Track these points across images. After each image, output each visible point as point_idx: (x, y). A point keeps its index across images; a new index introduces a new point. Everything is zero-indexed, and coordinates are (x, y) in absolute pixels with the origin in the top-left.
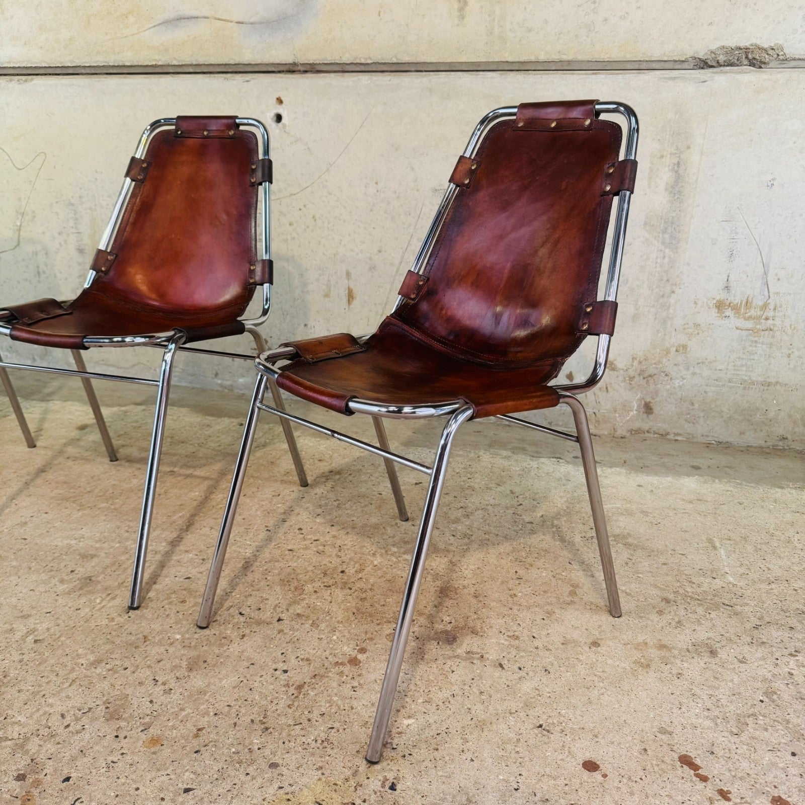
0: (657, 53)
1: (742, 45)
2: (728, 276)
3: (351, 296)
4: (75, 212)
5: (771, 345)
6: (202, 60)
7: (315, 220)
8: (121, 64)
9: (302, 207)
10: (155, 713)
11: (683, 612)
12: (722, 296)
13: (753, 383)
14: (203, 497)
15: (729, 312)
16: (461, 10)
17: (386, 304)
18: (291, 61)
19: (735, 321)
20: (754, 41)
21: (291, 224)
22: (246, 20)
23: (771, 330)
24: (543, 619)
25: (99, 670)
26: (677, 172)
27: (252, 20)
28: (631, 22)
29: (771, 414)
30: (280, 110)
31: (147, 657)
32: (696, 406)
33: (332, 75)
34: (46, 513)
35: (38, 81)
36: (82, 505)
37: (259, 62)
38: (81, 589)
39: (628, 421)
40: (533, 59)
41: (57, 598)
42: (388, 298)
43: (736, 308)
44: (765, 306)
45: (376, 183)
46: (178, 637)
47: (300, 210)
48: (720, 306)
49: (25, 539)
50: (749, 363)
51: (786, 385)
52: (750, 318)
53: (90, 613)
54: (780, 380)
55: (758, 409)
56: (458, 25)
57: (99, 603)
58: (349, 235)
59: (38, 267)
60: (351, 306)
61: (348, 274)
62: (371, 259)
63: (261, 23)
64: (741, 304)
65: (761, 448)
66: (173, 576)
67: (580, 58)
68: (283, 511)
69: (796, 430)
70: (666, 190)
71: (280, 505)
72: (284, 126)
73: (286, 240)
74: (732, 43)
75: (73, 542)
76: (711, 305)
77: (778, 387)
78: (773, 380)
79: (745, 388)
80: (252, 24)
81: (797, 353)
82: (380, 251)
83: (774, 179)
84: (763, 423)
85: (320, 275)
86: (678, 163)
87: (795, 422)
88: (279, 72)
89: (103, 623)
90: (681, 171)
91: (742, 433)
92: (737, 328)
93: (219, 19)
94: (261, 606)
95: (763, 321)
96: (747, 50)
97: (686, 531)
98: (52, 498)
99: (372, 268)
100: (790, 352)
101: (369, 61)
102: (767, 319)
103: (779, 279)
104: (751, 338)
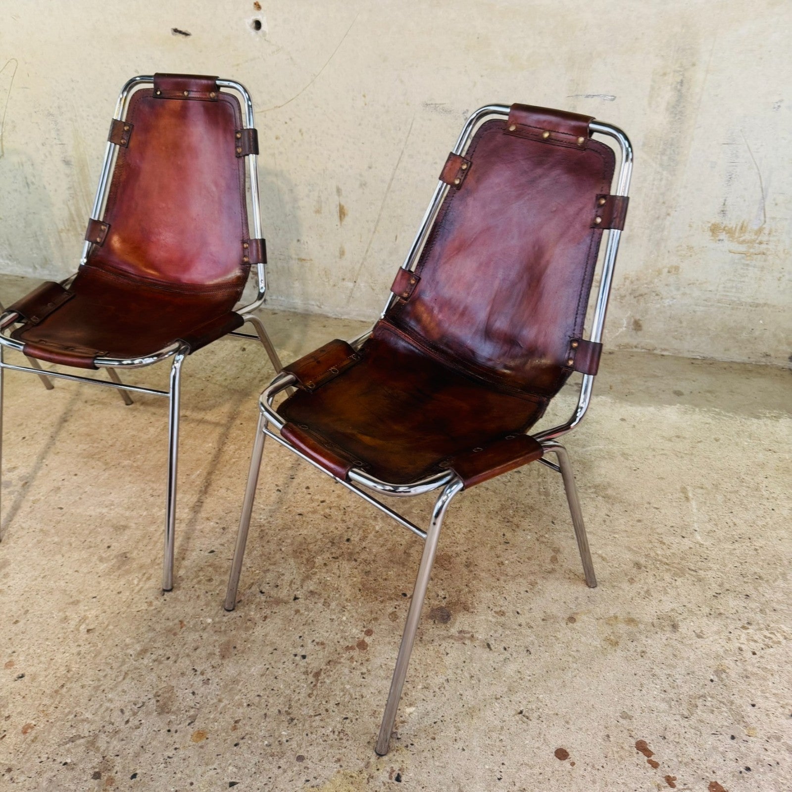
2: (725, 200)
3: (342, 213)
4: (56, 123)
5: (762, 269)
7: (302, 134)
9: (288, 121)
10: (198, 705)
11: (651, 580)
12: (717, 219)
13: (741, 304)
14: (217, 449)
15: (723, 236)
17: (378, 221)
19: (728, 245)
21: (277, 138)
23: (764, 254)
24: (527, 591)
25: (145, 661)
26: (679, 91)
29: (757, 333)
30: (259, 16)
31: (185, 644)
32: (684, 324)
34: (76, 475)
36: (106, 464)
38: (119, 568)
39: (617, 337)
41: (100, 579)
42: (380, 215)
43: (730, 232)
44: (760, 231)
45: (364, 96)
46: (209, 621)
47: (286, 123)
48: (715, 229)
49: (61, 508)
50: (739, 285)
51: (774, 306)
52: (743, 242)
53: (130, 597)
54: (769, 302)
55: (744, 328)
57: (137, 585)
58: (338, 150)
59: (26, 178)
60: (344, 223)
61: (339, 191)
62: (361, 175)
64: (736, 228)
65: (744, 364)
66: (198, 550)
68: (290, 465)
70: (667, 109)
71: (287, 458)
72: (264, 34)
73: (273, 155)
75: (105, 510)
76: (706, 228)
77: (765, 308)
78: (761, 301)
79: (733, 309)
81: (787, 277)
82: (370, 168)
83: (781, 101)
84: (748, 341)
85: (310, 191)
86: (682, 82)
87: (779, 341)
89: (143, 608)
90: (684, 91)
91: (726, 350)
92: (730, 252)
94: (279, 583)
95: (757, 245)
97: (662, 478)
98: (79, 455)
99: (363, 185)
100: (781, 275)
102: (761, 243)
103: (776, 204)
104: (743, 261)
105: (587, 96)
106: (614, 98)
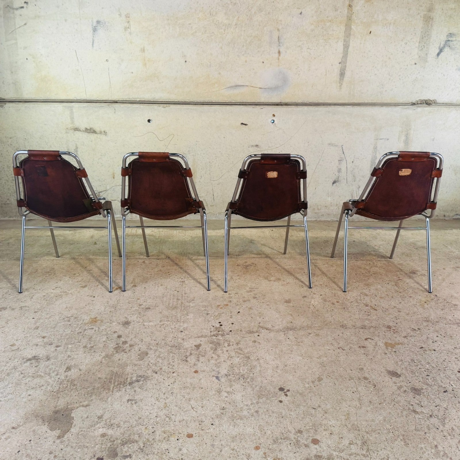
0: (401, 101)
1: (425, 99)
6: (245, 101)
8: (211, 101)
10: (374, 294)
16: (340, 86)
17: (310, 183)
18: (279, 102)
20: (428, 98)
22: (263, 87)
26: (407, 136)
27: (265, 87)
28: (394, 91)
30: (274, 118)
33: (293, 106)
35: (172, 106)
37: (267, 102)
40: (363, 102)
42: (310, 181)
45: (308, 142)
56: (339, 91)
63: (268, 88)
67: (378, 102)
69: (441, 213)
70: (403, 142)
72: (275, 124)
74: (422, 98)
80: (265, 89)
82: (308, 165)
83: (434, 138)
86: (407, 134)
87: (440, 211)
88: (272, 105)
93: (252, 87)
96: (426, 101)
101: (308, 102)
105: (380, 139)
106: (388, 139)
